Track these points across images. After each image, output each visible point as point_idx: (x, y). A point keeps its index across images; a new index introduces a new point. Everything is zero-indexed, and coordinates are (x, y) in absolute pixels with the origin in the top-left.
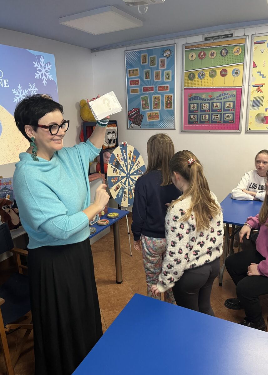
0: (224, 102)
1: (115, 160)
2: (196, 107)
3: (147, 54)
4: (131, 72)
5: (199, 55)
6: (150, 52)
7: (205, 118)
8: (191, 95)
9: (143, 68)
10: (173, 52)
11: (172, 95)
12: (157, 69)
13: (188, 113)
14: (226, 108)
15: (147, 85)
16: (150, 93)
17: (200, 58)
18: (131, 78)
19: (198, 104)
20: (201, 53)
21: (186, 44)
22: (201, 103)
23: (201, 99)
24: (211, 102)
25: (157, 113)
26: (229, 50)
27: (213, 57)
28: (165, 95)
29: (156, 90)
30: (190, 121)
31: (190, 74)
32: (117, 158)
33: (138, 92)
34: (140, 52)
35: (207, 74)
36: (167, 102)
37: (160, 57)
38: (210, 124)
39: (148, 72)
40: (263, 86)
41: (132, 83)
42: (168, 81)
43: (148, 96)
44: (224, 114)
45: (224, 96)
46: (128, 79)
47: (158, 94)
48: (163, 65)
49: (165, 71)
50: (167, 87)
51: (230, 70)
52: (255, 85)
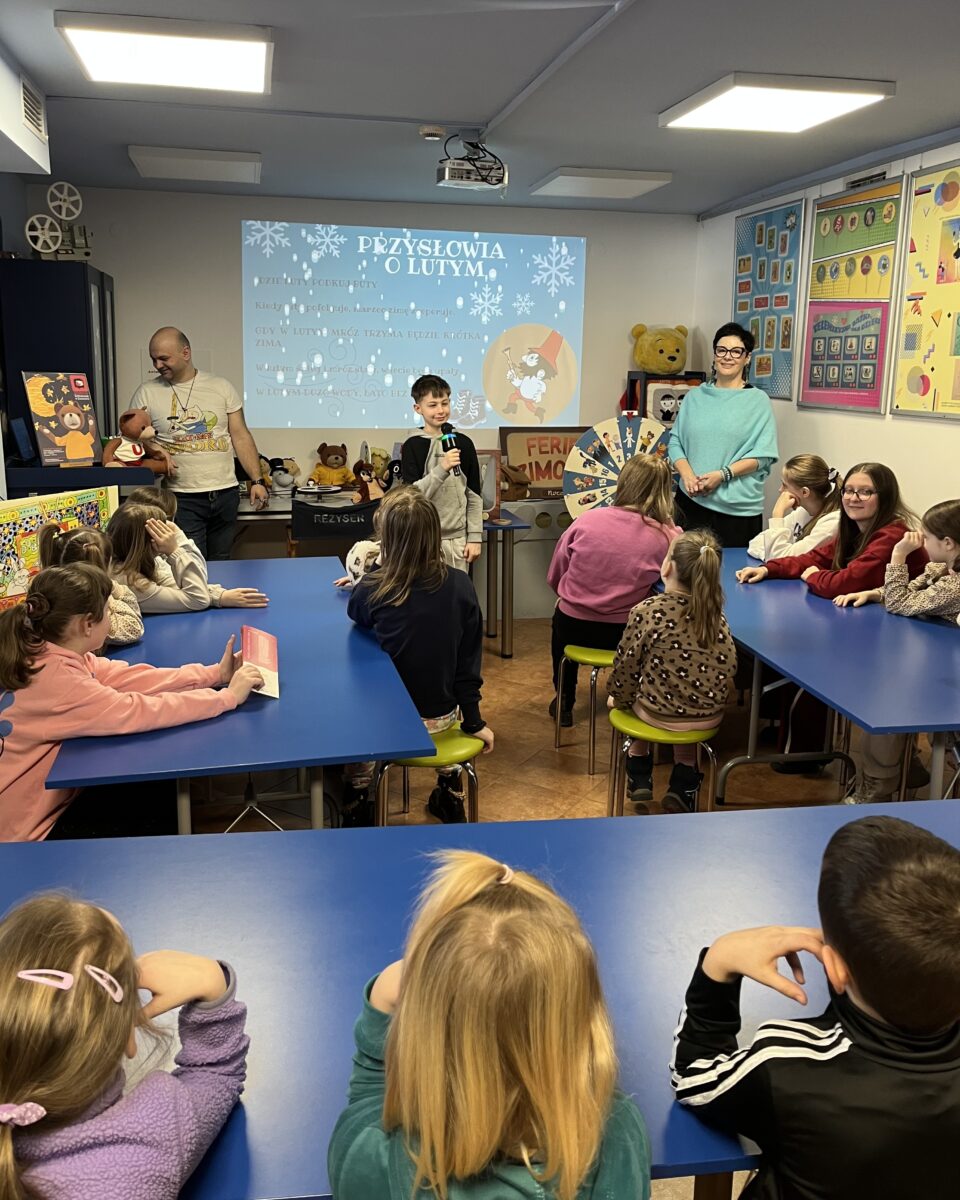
0: (864, 336)
1: (596, 444)
2: (822, 347)
3: (764, 223)
4: (742, 263)
5: (835, 224)
6: (769, 217)
7: (833, 374)
8: (818, 316)
9: (758, 252)
10: (798, 217)
11: (791, 316)
12: (776, 257)
13: (811, 362)
14: (864, 352)
15: (760, 294)
16: (763, 311)
17: (836, 231)
18: (741, 278)
19: (825, 338)
20: (836, 219)
21: (821, 198)
22: (830, 338)
23: (831, 328)
24: (843, 335)
25: (769, 359)
26: (876, 211)
27: (854, 228)
28: (783, 316)
29: (771, 304)
30: (814, 380)
31: (819, 270)
32: (604, 441)
33: (746, 309)
34: (756, 220)
35: (842, 267)
36: (783, 333)
37: (782, 230)
38: (840, 390)
39: (764, 264)
40: (921, 299)
41: (743, 287)
42: (789, 283)
43: (759, 317)
44: (861, 365)
45: (863, 322)
46: (737, 278)
47: (774, 313)
48: (783, 250)
49: (787, 261)
50: (786, 297)
51: (875, 259)
52: (912, 294)
